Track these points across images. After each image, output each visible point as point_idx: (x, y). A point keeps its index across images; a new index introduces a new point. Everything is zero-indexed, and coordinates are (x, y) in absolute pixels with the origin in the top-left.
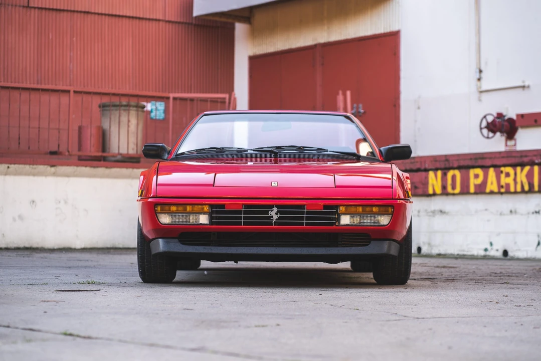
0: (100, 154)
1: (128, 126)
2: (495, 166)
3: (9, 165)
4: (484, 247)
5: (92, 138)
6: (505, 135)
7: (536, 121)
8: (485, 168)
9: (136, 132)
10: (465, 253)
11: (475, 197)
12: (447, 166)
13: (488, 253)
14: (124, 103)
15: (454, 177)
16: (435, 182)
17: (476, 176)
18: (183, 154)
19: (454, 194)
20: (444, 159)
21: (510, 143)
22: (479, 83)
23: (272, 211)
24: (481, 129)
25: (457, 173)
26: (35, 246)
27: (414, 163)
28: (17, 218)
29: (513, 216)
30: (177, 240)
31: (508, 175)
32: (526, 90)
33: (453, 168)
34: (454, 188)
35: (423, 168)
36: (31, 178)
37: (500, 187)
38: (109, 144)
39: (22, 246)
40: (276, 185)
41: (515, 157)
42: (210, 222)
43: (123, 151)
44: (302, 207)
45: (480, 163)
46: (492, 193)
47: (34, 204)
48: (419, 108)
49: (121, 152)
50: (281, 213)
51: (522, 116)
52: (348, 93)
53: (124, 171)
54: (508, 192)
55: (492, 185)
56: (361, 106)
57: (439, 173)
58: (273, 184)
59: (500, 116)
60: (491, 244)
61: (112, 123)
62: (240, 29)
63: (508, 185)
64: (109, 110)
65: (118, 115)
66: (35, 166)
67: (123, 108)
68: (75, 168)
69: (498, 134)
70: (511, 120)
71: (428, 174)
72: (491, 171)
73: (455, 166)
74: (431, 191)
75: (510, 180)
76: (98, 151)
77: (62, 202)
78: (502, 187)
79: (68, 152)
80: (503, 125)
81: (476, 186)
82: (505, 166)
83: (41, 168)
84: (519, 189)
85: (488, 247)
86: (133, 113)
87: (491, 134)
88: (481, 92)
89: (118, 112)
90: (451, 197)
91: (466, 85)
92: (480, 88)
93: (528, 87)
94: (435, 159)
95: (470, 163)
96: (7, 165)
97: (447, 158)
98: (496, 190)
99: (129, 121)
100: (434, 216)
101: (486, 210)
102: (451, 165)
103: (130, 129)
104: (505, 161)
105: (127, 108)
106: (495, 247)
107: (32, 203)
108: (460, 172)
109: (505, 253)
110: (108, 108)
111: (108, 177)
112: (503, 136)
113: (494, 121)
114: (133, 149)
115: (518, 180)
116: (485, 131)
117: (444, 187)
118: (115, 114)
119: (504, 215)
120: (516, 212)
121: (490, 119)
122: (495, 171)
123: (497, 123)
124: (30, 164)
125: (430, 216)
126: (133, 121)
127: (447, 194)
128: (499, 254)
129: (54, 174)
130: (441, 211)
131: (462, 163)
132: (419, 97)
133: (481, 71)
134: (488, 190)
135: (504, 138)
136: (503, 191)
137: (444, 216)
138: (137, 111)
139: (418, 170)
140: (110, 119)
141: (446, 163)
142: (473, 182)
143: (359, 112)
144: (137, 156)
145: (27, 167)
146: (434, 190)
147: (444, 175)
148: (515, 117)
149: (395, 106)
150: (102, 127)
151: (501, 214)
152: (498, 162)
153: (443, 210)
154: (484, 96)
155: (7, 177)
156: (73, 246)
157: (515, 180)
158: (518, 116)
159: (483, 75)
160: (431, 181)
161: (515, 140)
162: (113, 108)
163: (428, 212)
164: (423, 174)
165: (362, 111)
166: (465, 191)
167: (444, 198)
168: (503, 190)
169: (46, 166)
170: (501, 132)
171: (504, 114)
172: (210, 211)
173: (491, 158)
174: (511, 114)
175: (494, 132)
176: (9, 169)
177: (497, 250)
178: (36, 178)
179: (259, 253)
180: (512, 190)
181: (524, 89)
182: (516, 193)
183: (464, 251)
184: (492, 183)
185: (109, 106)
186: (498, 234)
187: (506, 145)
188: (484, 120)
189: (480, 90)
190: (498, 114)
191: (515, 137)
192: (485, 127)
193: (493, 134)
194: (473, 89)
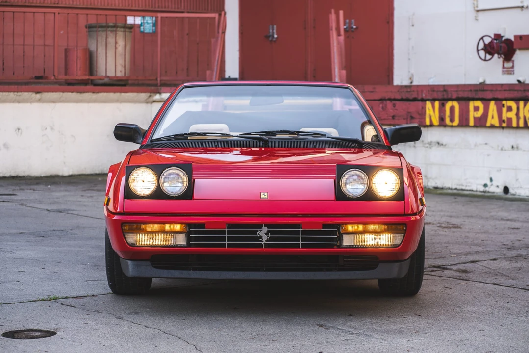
0: (87, 77)
1: (116, 48)
2: (495, 99)
4: (483, 183)
5: (78, 61)
6: (502, 56)
8: (486, 101)
9: (124, 54)
10: (464, 188)
11: (474, 130)
12: (445, 97)
13: (487, 189)
14: (111, 24)
15: (452, 109)
16: (432, 112)
17: (475, 109)
18: (159, 139)
19: (452, 126)
20: (442, 89)
21: (507, 65)
23: (261, 231)
24: (478, 50)
25: (456, 104)
26: (21, 174)
27: (410, 92)
28: (2, 147)
29: (515, 152)
30: (148, 263)
31: (510, 109)
32: (525, 11)
33: (452, 100)
34: (452, 120)
35: (419, 98)
36: (16, 105)
37: (501, 121)
38: (97, 66)
39: (7, 175)
40: (266, 196)
41: (518, 91)
42: (187, 244)
43: (111, 73)
44: (296, 226)
45: (480, 95)
46: (492, 127)
47: (20, 131)
48: (413, 26)
49: (109, 74)
50: (272, 233)
51: (520, 38)
52: (341, 13)
53: (112, 95)
54: (509, 126)
55: (493, 119)
56: (353, 21)
57: (437, 104)
58: (262, 196)
59: (498, 37)
60: (491, 180)
61: (99, 45)
63: (510, 120)
64: (96, 31)
65: (105, 36)
66: (19, 93)
67: (110, 29)
68: (61, 93)
69: (496, 56)
70: (508, 41)
71: (425, 104)
72: (492, 103)
73: (454, 97)
74: (428, 122)
75: (512, 115)
76: (86, 75)
77: (49, 129)
78: (504, 121)
79: (54, 76)
80: (501, 46)
81: (475, 118)
82: (507, 99)
83: (26, 95)
84: (521, 124)
85: (489, 183)
86: (120, 34)
87: (488, 57)
88: (478, 11)
89: (105, 33)
90: (448, 129)
91: (463, 4)
92: (477, 7)
93: (526, 7)
94: (432, 88)
95: (470, 95)
97: (445, 88)
98: (497, 124)
99: (116, 43)
100: (431, 148)
101: (486, 144)
102: (449, 96)
103: (117, 50)
104: (507, 95)
105: (114, 29)
106: (495, 183)
107: (17, 130)
108: (459, 104)
109: (506, 190)
110: (94, 29)
111: (95, 101)
112: (501, 57)
113: (491, 43)
114: (121, 71)
115: (521, 115)
116: (482, 53)
117: (442, 119)
118: (102, 35)
119: (505, 150)
120: (517, 148)
121: (487, 40)
122: (495, 104)
123: (495, 45)
124: (15, 92)
125: (427, 147)
126: (121, 43)
127: (445, 126)
128: (499, 191)
129: (40, 101)
130: (438, 143)
131: (461, 95)
132: (414, 14)
134: (488, 124)
135: (501, 60)
136: (506, 125)
137: (441, 148)
138: (125, 32)
139: (415, 100)
140: (97, 41)
141: (445, 93)
142: (472, 115)
143: (352, 28)
144: (125, 78)
145: (12, 94)
146: (431, 121)
147: (442, 106)
148: (513, 39)
149: (388, 22)
150: (89, 49)
151: (502, 149)
152: (499, 96)
153: (441, 142)
154: (480, 14)
156: (61, 174)
157: (517, 114)
158: (516, 37)
160: (427, 112)
161: (513, 61)
162: (100, 29)
163: (425, 144)
164: (420, 103)
165: (355, 27)
166: (464, 123)
167: (442, 129)
168: (504, 125)
169: (31, 93)
170: (498, 54)
171: (502, 35)
172: (188, 230)
173: (492, 91)
174: (509, 35)
175: (492, 54)
177: (498, 186)
178: (21, 105)
179: (246, 278)
180: (514, 125)
181: (522, 10)
182: (518, 128)
183: (462, 185)
184: (493, 117)
185: (95, 27)
186: (499, 170)
187: (504, 67)
188: (481, 41)
189: (476, 9)
190: (496, 35)
191: (513, 59)
192: (482, 49)
193: (490, 57)
194: (470, 8)
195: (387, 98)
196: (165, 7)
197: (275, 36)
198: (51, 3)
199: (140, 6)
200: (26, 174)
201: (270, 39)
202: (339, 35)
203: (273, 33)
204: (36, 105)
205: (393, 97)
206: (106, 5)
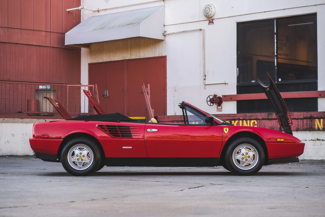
0: (37, 112)
3: (4, 119)
7: (231, 98)
21: (219, 108)
22: (204, 81)
24: (207, 102)
26: (14, 154)
28: (7, 142)
32: (226, 85)
35: (189, 120)
36: (12, 124)
38: (42, 108)
48: (176, 91)
49: (47, 111)
51: (225, 96)
56: (147, 89)
57: (197, 123)
59: (215, 96)
62: (83, 50)
66: (14, 119)
69: (215, 104)
70: (219, 98)
71: (192, 123)
77: (25, 135)
79: (26, 112)
80: (216, 100)
83: (17, 120)
86: (52, 93)
87: (212, 104)
88: (206, 85)
91: (199, 82)
93: (228, 83)
96: (3, 119)
107: (13, 135)
114: (52, 110)
116: (209, 103)
121: (211, 97)
123: (214, 99)
129: (22, 122)
132: (176, 86)
133: (205, 76)
135: (216, 105)
138: (54, 92)
140: (43, 96)
144: (53, 113)
145: (11, 119)
148: (222, 97)
149: (164, 89)
154: (206, 86)
155: (3, 124)
156: (29, 155)
158: (223, 96)
159: (206, 78)
169: (19, 119)
170: (216, 103)
171: (217, 95)
174: (220, 95)
175: (213, 103)
176: (4, 120)
187: (217, 108)
188: (209, 98)
189: (205, 84)
190: (214, 95)
191: (221, 105)
192: (209, 101)
193: (213, 104)
194: (202, 83)
195: (175, 120)
196: (55, 82)
197: (108, 95)
198: (7, 79)
199: (45, 81)
200: (16, 154)
201: (105, 96)
202: (148, 95)
203: (106, 94)
204: (20, 124)
205: (177, 120)
206: (30, 80)
